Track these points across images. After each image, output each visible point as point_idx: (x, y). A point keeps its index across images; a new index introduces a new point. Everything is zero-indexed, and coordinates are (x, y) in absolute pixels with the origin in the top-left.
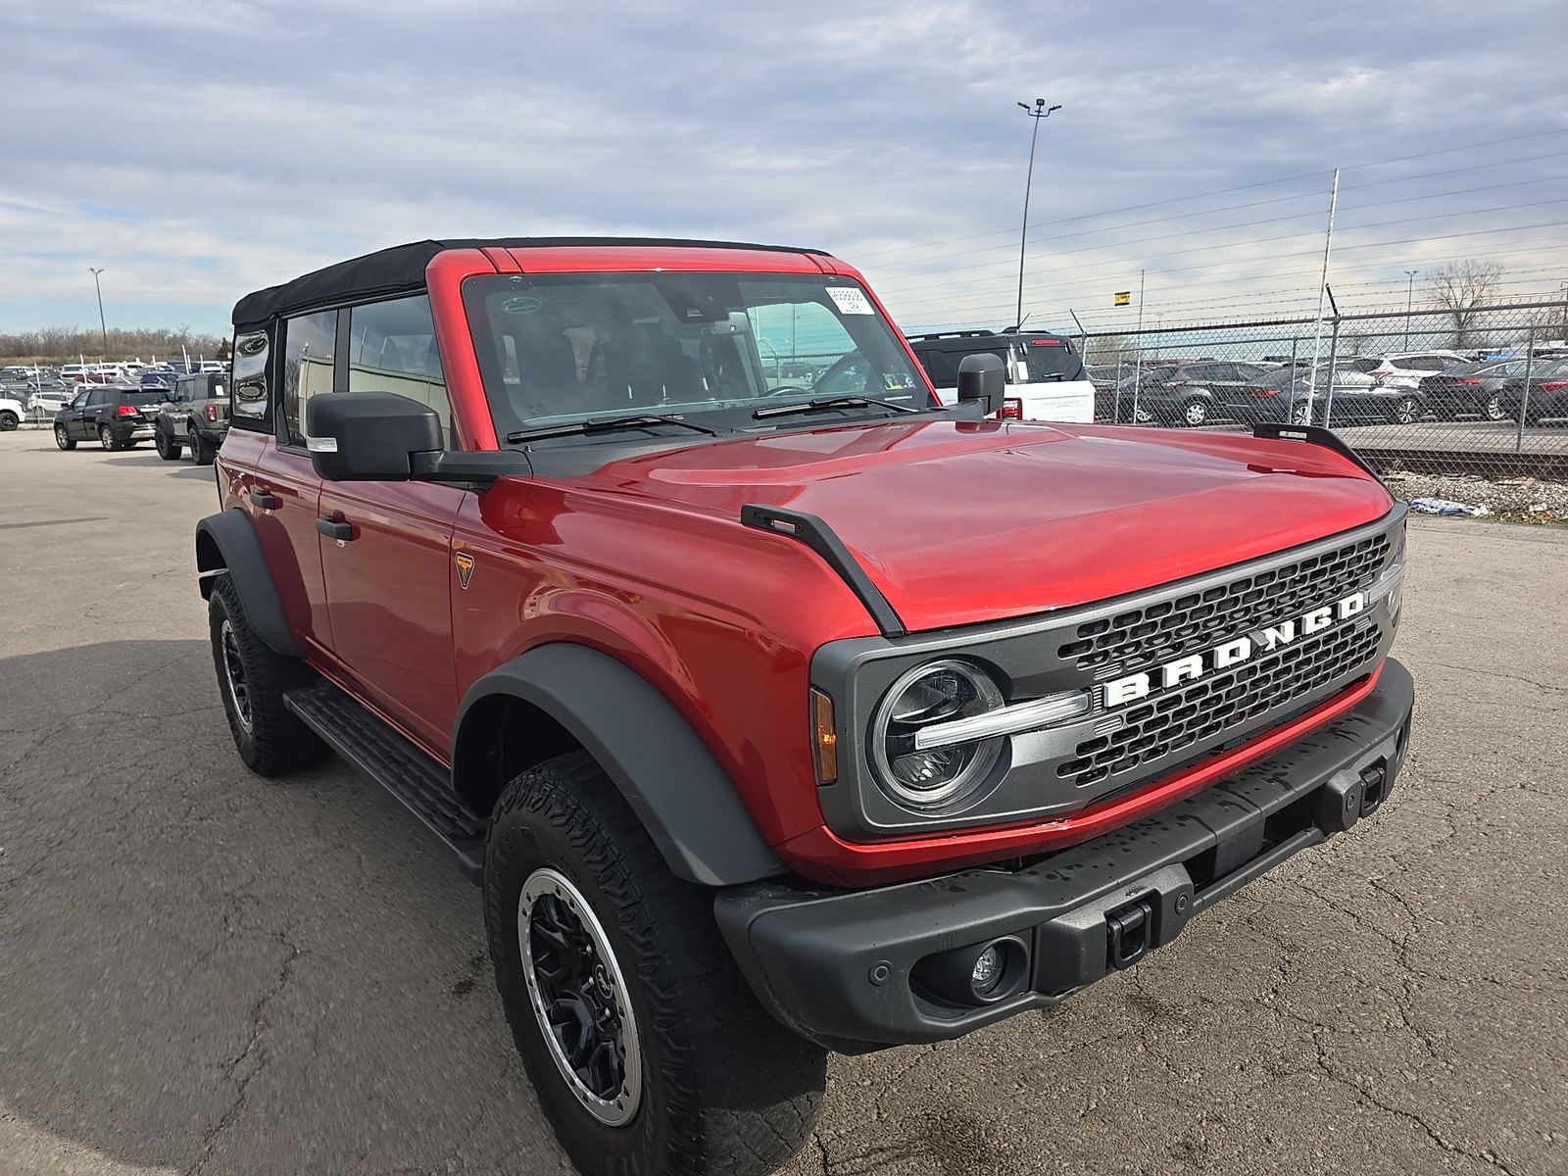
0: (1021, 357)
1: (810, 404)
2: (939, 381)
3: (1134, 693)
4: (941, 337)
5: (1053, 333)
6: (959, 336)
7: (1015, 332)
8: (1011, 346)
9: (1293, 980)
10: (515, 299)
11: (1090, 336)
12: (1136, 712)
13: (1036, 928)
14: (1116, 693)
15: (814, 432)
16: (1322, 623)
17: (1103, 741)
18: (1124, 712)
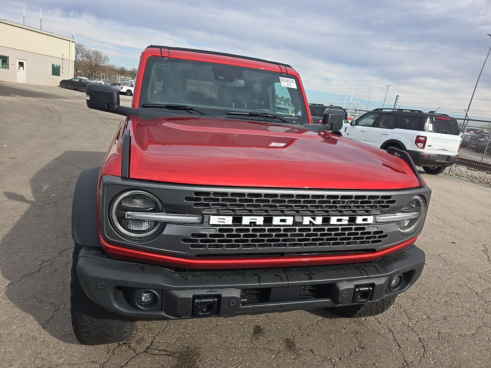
0: (432, 122)
1: (250, 113)
2: (398, 126)
3: (224, 222)
4: (403, 111)
5: (450, 116)
6: (410, 111)
7: (433, 113)
8: (429, 117)
9: (351, 358)
10: (163, 65)
11: (471, 120)
12: (223, 229)
13: (163, 291)
14: (214, 220)
15: (250, 122)
16: (342, 222)
17: (205, 235)
18: (218, 228)
